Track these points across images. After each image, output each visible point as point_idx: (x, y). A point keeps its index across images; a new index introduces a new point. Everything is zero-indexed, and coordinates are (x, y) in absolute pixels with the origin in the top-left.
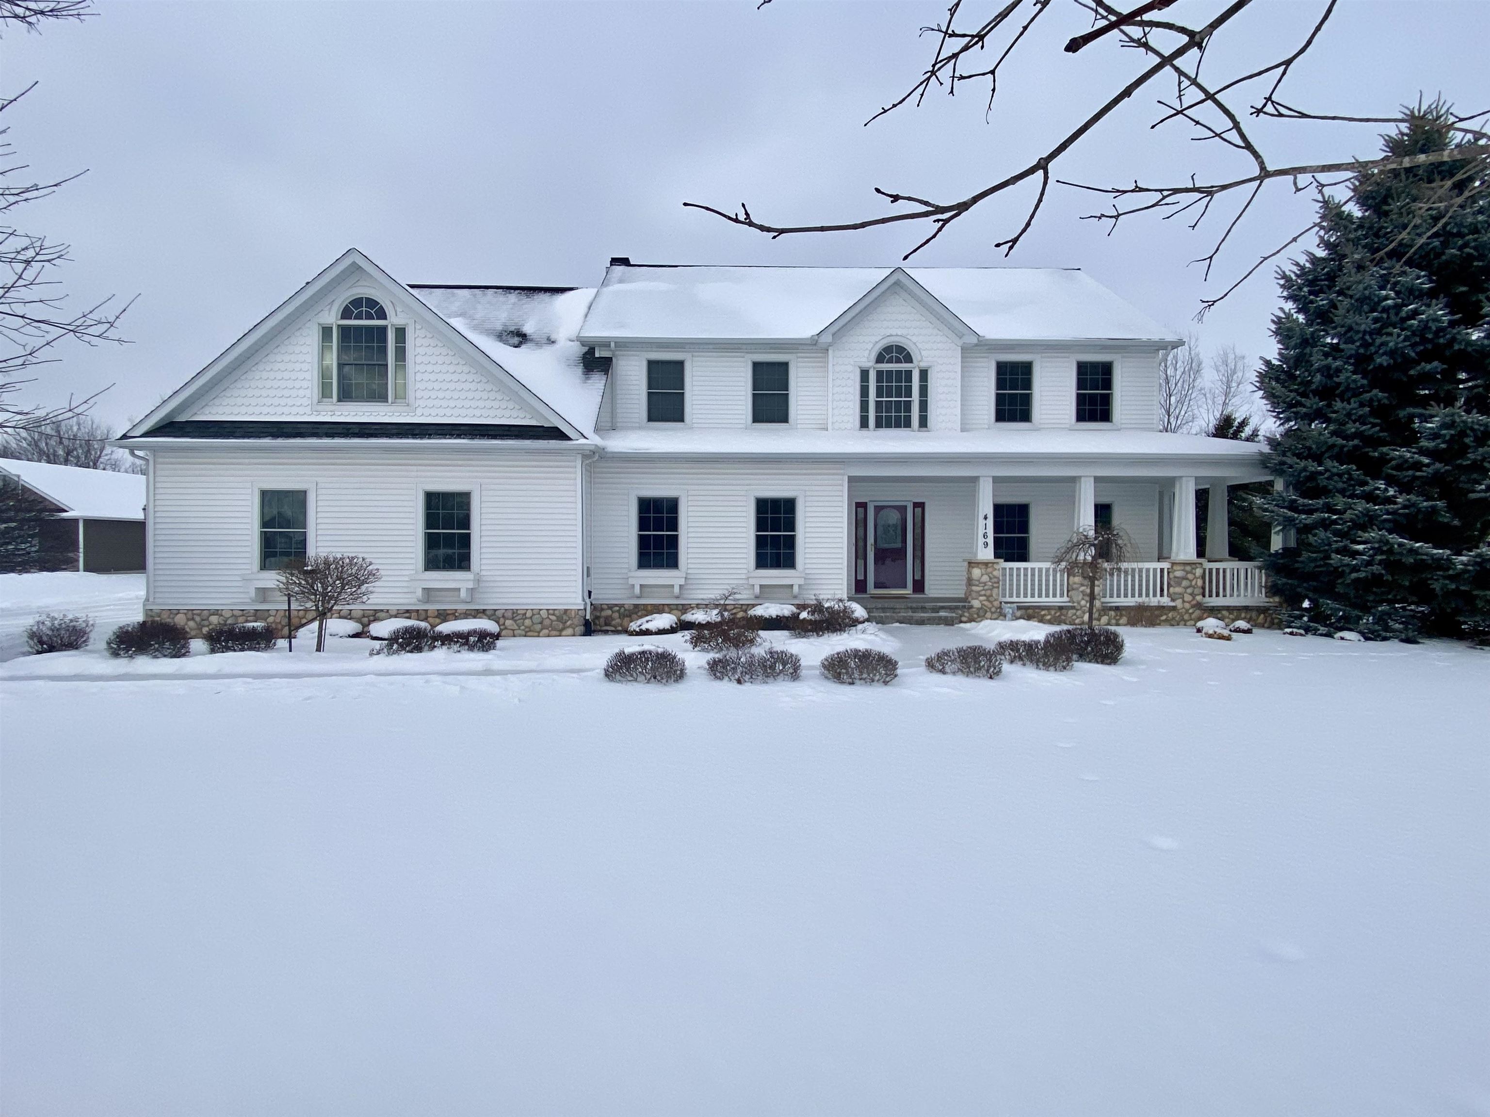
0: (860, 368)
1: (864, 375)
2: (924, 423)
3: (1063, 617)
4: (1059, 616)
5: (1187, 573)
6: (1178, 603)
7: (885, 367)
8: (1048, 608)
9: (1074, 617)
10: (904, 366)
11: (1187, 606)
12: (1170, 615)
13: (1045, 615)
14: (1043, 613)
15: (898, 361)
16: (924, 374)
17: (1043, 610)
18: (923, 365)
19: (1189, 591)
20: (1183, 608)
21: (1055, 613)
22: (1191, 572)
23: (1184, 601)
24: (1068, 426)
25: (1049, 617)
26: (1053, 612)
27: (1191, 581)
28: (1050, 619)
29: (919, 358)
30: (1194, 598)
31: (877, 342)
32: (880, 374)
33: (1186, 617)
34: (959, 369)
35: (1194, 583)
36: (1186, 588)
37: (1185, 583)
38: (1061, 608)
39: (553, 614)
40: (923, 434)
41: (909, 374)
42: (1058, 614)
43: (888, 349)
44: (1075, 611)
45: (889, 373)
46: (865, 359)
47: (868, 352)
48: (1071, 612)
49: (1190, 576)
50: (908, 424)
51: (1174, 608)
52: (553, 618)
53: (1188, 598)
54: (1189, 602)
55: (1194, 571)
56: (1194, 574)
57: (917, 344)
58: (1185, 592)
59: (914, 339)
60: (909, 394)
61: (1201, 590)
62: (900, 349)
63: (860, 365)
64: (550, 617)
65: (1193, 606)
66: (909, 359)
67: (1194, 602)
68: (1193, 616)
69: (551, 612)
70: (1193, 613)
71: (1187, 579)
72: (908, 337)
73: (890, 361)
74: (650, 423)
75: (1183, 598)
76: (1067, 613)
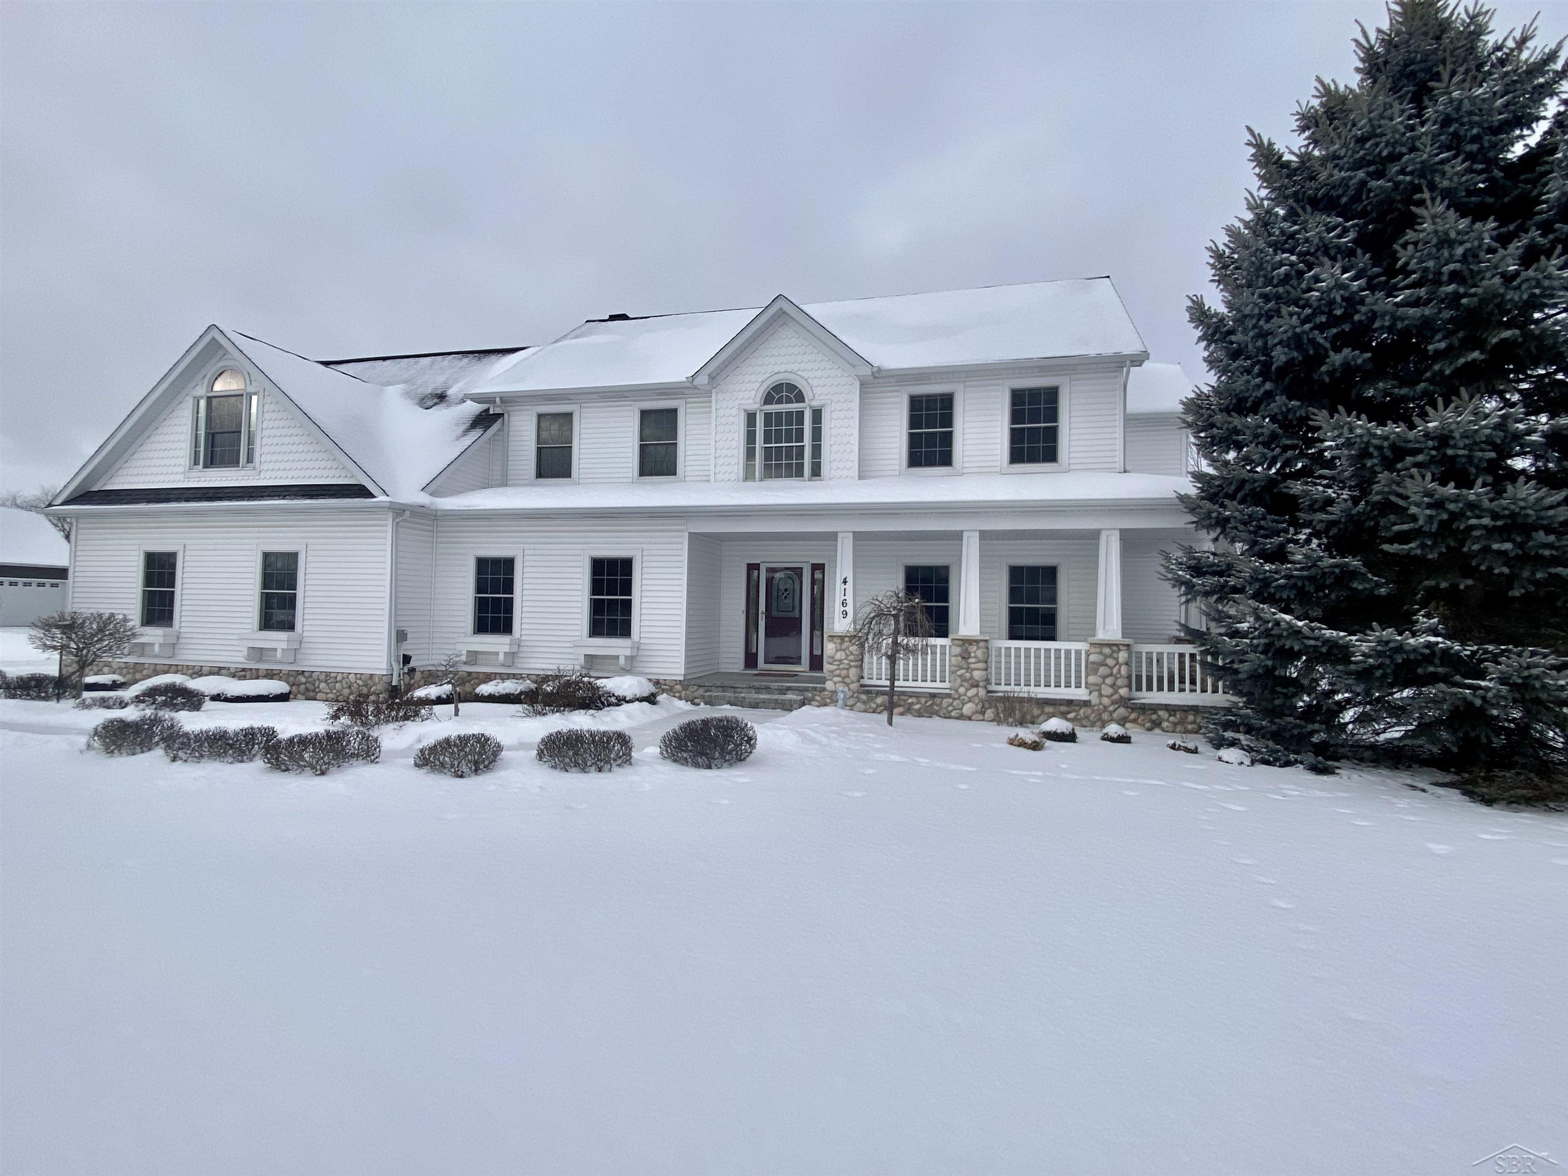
0: (745, 410)
1: (751, 418)
2: (816, 472)
3: (936, 708)
4: (931, 705)
5: (1106, 657)
6: (1094, 698)
7: (774, 408)
8: (917, 695)
9: (950, 708)
10: (794, 407)
11: (1106, 701)
12: (1082, 712)
13: (912, 703)
14: (910, 700)
15: (789, 401)
16: (817, 415)
17: (911, 697)
18: (815, 404)
19: (1109, 681)
20: (1101, 703)
21: (926, 702)
22: (1111, 656)
23: (1101, 695)
24: (998, 469)
25: (917, 707)
26: (923, 700)
27: (1111, 668)
28: (919, 709)
29: (811, 396)
30: (1116, 692)
31: (763, 382)
32: (768, 416)
33: (1105, 716)
34: (856, 404)
35: (1115, 671)
36: (1104, 677)
37: (1103, 670)
38: (933, 696)
39: (360, 679)
40: (816, 483)
41: (801, 414)
42: (930, 703)
43: (778, 388)
44: (951, 700)
45: (779, 414)
46: (751, 401)
47: (754, 393)
48: (946, 702)
49: (1110, 662)
50: (800, 473)
51: (1086, 704)
52: (360, 683)
53: (1107, 690)
54: (1109, 697)
55: (1115, 655)
56: (1117, 659)
57: (809, 380)
58: (1104, 682)
59: (805, 374)
60: (800, 438)
61: (1126, 681)
62: (791, 387)
63: (747, 407)
64: (358, 681)
65: (1113, 703)
66: (800, 398)
67: (1116, 697)
68: (1115, 715)
69: (358, 676)
70: (1115, 710)
71: (1106, 665)
72: (799, 373)
73: (780, 401)
74: (539, 480)
75: (1099, 691)
76: (941, 703)
